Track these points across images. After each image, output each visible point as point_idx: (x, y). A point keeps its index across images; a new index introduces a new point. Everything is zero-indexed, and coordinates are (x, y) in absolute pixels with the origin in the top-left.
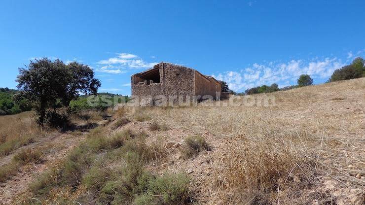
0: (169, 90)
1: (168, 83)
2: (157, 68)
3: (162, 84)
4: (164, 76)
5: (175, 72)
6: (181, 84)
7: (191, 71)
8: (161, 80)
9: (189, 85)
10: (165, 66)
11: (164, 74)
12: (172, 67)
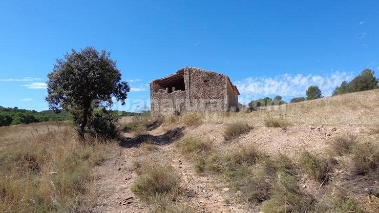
0: (195, 98)
1: (194, 90)
2: (181, 74)
3: (187, 91)
4: (190, 83)
5: (203, 78)
6: (210, 91)
7: (222, 77)
8: (186, 87)
9: (220, 93)
10: (190, 71)
11: (190, 80)
12: (199, 72)
